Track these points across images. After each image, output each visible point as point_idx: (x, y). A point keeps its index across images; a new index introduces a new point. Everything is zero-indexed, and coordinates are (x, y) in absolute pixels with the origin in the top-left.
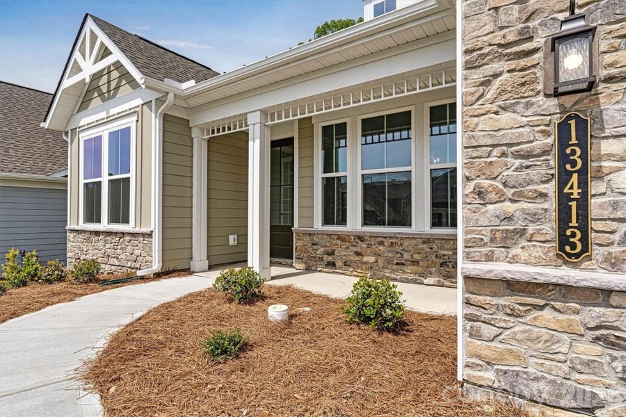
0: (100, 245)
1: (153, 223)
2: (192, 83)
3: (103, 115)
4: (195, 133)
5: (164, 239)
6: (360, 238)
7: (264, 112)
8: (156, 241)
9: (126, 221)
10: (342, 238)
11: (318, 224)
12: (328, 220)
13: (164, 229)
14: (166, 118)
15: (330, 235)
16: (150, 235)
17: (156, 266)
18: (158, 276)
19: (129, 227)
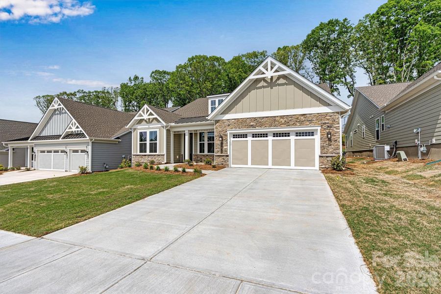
0: (146, 158)
1: (165, 153)
2: (174, 124)
3: (147, 127)
4: (171, 132)
5: (167, 156)
6: (207, 155)
7: (189, 131)
8: (165, 156)
9: (156, 152)
10: (203, 156)
11: (198, 153)
12: (200, 152)
13: (167, 154)
14: (167, 130)
15: (201, 155)
16: (164, 155)
17: (165, 162)
18: (165, 163)
19: (157, 153)
